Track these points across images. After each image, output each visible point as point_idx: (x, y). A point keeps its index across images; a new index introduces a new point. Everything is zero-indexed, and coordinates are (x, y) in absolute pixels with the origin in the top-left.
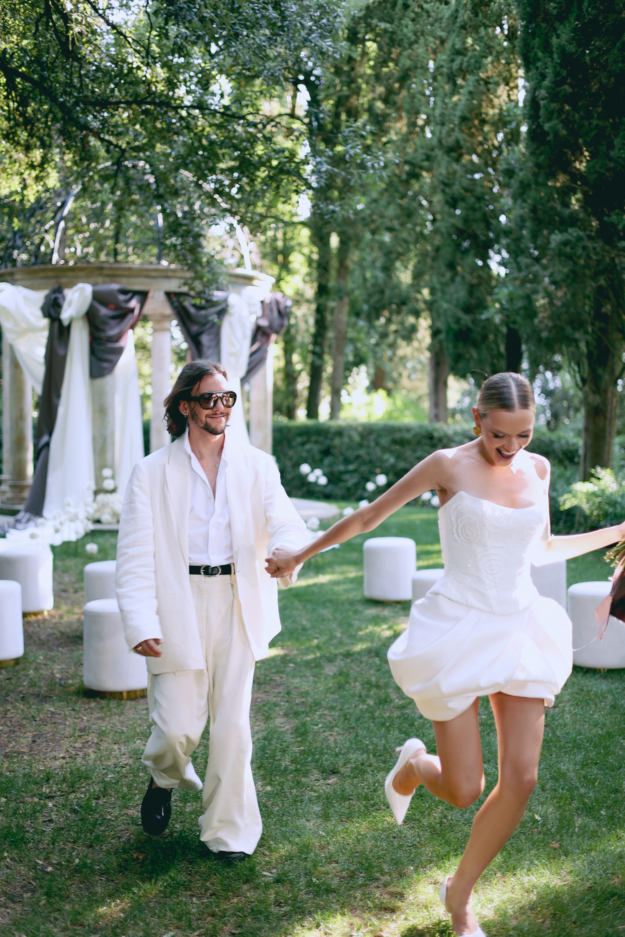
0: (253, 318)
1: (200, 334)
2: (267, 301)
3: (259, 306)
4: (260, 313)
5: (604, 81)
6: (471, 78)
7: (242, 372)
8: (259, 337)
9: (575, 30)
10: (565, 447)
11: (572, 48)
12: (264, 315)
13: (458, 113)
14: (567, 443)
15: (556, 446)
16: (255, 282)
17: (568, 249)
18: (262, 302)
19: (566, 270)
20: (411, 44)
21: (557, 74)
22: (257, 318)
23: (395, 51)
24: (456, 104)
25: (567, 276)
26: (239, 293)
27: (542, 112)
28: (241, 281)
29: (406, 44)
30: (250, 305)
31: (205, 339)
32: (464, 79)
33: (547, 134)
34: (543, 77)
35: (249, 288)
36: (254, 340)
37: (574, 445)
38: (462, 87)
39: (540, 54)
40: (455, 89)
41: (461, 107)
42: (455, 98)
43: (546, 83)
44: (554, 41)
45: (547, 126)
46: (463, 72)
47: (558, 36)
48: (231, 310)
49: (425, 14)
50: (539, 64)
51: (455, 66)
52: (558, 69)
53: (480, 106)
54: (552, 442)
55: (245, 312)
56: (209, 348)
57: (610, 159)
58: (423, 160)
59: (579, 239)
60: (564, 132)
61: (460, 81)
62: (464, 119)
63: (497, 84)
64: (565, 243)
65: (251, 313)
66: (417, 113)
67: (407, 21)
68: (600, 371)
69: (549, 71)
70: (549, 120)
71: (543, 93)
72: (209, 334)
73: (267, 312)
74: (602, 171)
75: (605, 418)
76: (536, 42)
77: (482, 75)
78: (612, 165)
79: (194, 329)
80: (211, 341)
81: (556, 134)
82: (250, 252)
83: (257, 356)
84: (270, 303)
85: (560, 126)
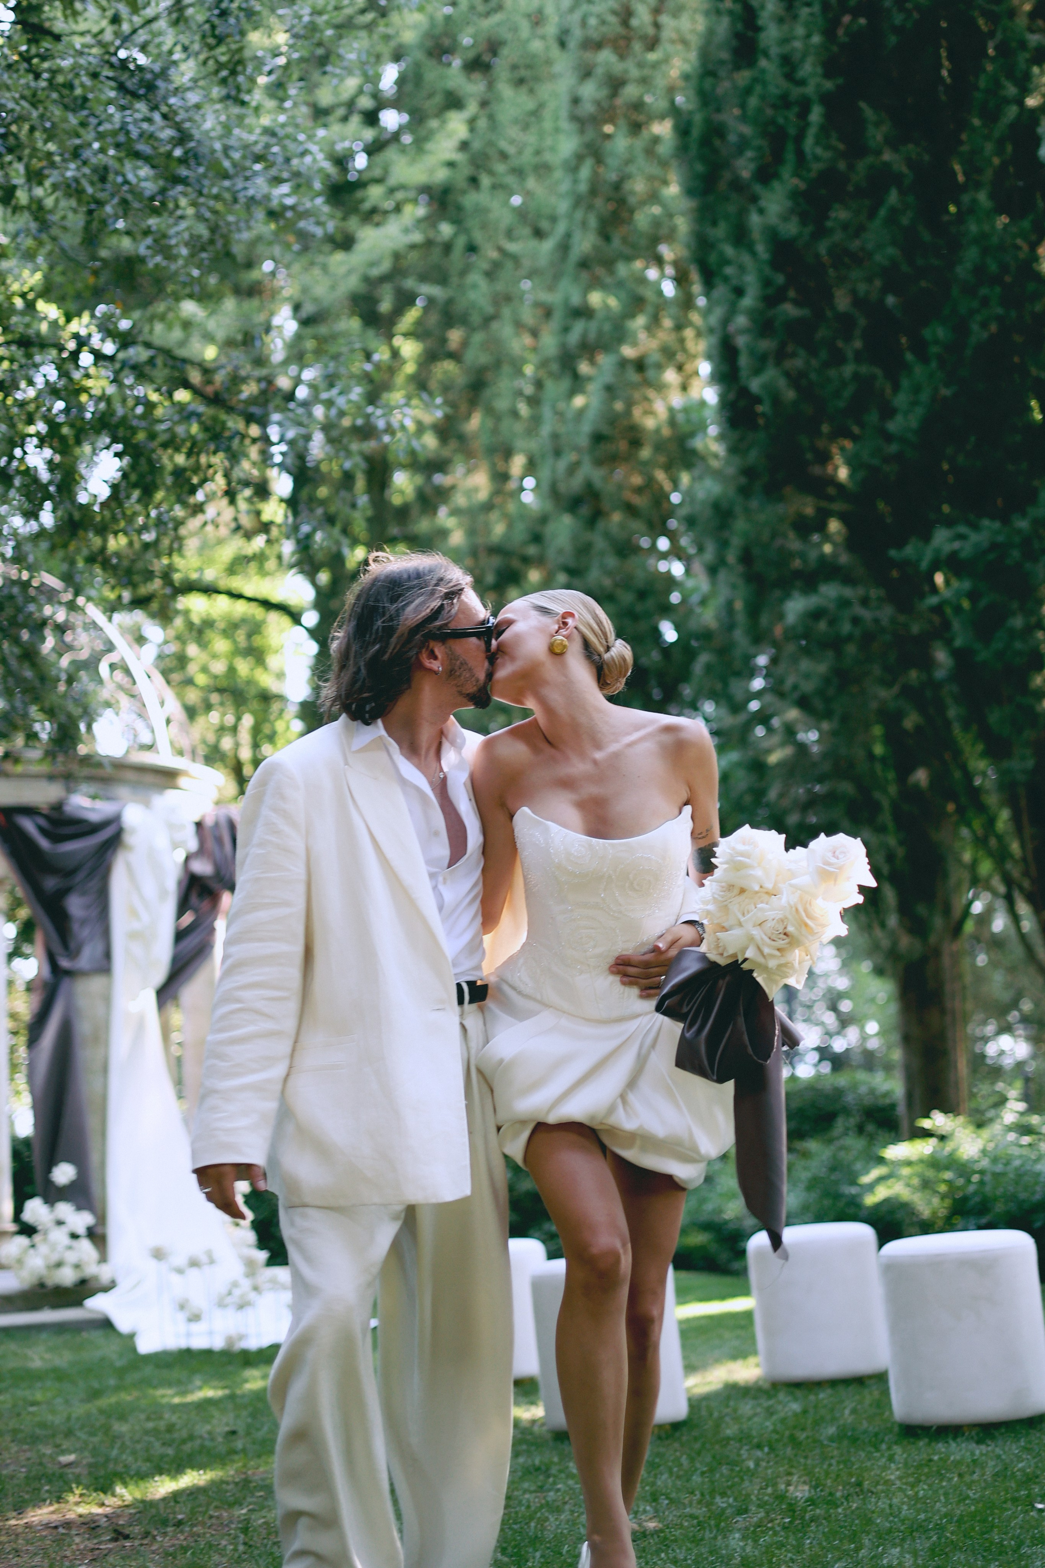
0: (180, 856)
1: (64, 892)
2: (209, 822)
3: (191, 830)
4: (193, 844)
5: (862, 288)
6: (605, 360)
7: (160, 975)
8: (194, 899)
9: (794, 195)
10: (868, 1101)
11: (791, 228)
12: (202, 851)
13: (586, 428)
14: (872, 1091)
15: (850, 1098)
16: (182, 781)
17: (822, 626)
18: (199, 825)
19: (822, 668)
20: (488, 320)
21: (767, 283)
22: (187, 859)
23: (455, 336)
24: (581, 412)
25: (827, 681)
26: (147, 804)
27: (743, 361)
28: (149, 778)
29: (476, 319)
30: (172, 827)
31: (75, 905)
32: (592, 362)
33: (758, 400)
34: (739, 292)
35: (170, 794)
36: (183, 906)
37: (887, 1094)
38: (589, 379)
39: (729, 251)
40: (578, 383)
41: (591, 415)
42: (579, 401)
43: (747, 302)
44: (755, 220)
45: (755, 385)
46: (588, 349)
47: (761, 211)
48: (129, 839)
49: (509, 265)
50: (729, 270)
51: (574, 337)
52: (768, 271)
53: (628, 412)
54: (839, 1093)
55: (162, 841)
56: (84, 922)
57: (888, 438)
58: (525, 543)
59: (844, 603)
60: (790, 395)
61: (584, 368)
62: (598, 438)
63: (660, 367)
64: (816, 615)
65: (175, 846)
66: (508, 453)
67: (475, 278)
68: (921, 910)
69: (751, 281)
70: (757, 371)
71: (741, 321)
72: (84, 894)
73: (210, 844)
74: (876, 462)
75: (943, 1011)
76: (720, 231)
77: (628, 351)
78: (893, 448)
79: (50, 883)
80: (88, 907)
81: (776, 400)
82: (168, 721)
83: (191, 942)
84: (217, 825)
85: (782, 383)
